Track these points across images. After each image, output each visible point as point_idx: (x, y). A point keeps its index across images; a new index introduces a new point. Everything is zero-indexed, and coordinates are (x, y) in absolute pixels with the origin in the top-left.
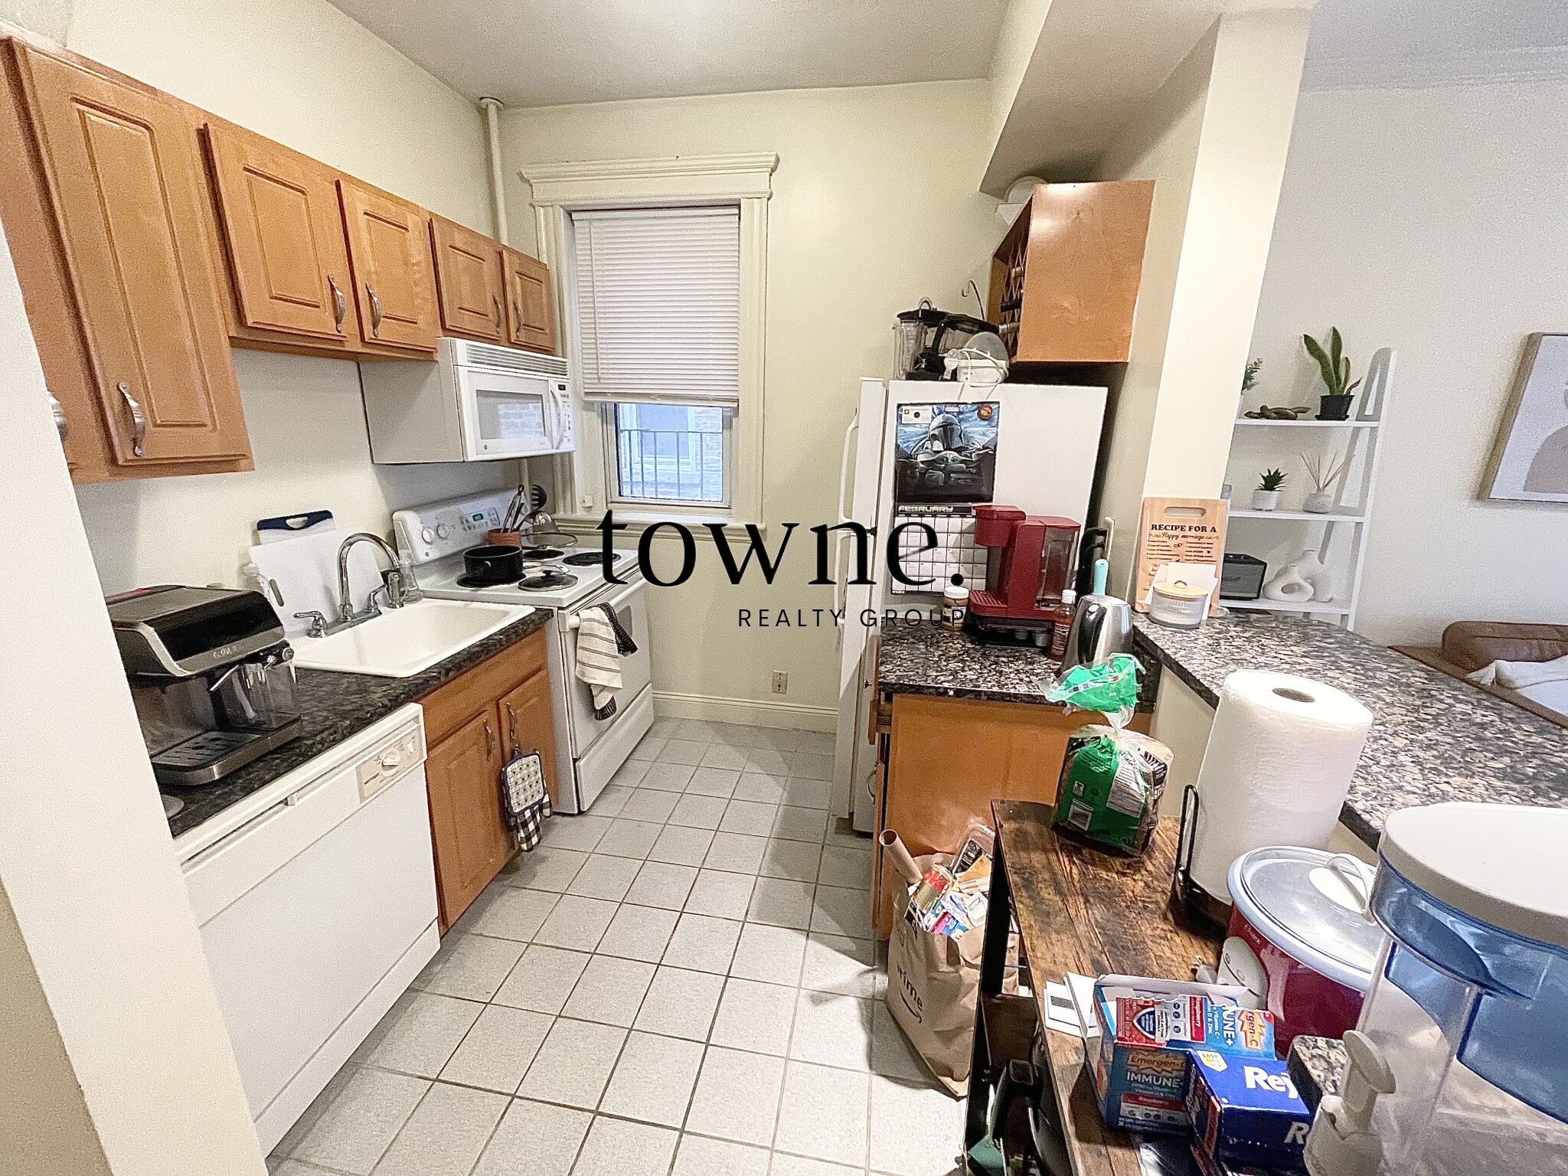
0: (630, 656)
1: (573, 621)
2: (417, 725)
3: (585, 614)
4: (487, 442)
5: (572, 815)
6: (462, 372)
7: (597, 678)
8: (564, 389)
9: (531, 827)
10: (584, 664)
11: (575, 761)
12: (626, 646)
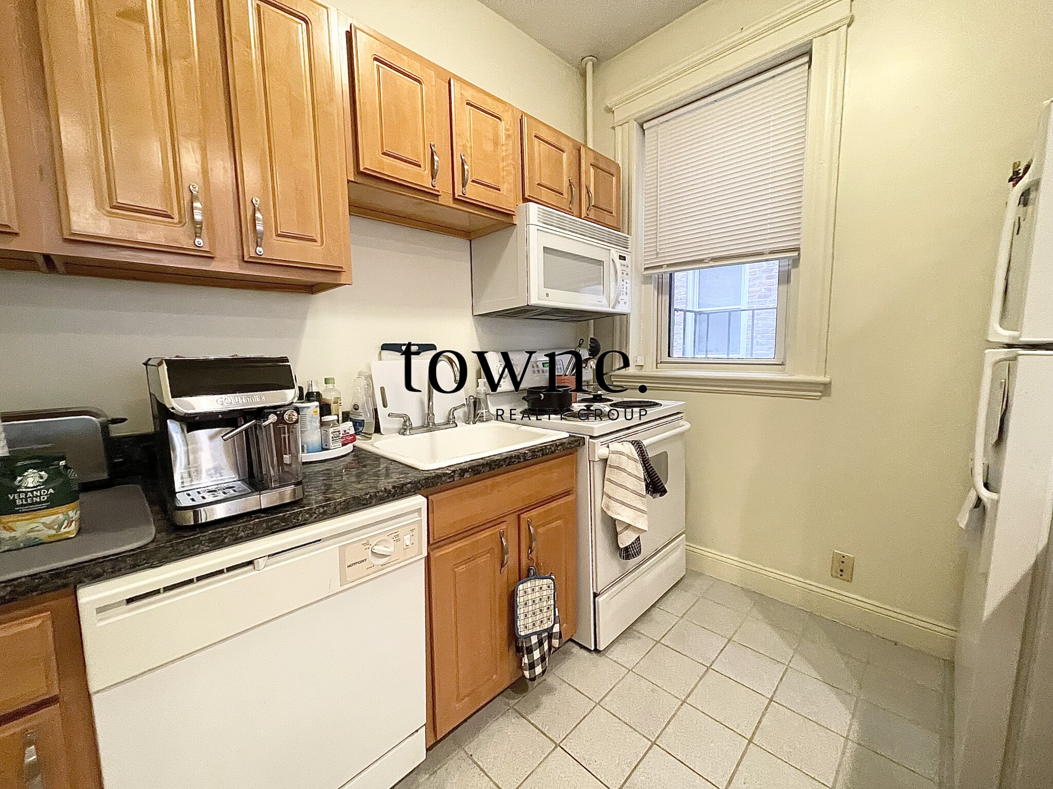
0: (659, 499)
1: (602, 451)
2: (420, 518)
3: (615, 446)
4: (549, 291)
5: (589, 650)
6: (533, 230)
7: (622, 515)
8: (625, 259)
9: (537, 654)
10: (610, 497)
11: (595, 595)
12: (655, 486)
